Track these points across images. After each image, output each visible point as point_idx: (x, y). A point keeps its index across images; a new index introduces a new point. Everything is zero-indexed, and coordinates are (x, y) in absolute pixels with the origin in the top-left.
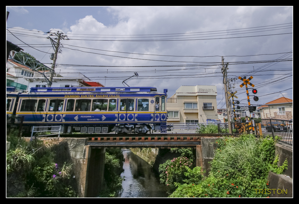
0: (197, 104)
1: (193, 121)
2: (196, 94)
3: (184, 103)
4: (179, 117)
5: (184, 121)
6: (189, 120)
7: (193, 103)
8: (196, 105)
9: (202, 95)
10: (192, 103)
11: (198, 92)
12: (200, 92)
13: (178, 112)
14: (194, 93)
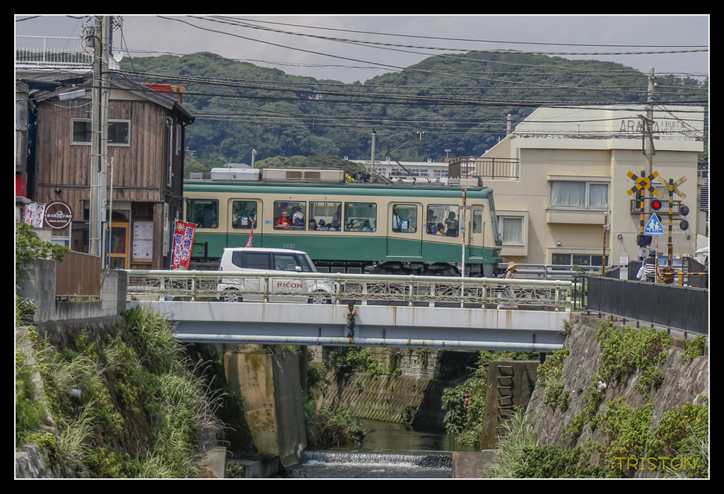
0: (606, 185)
1: (586, 257)
2: (609, 144)
3: (551, 182)
4: (524, 241)
5: (544, 256)
6: (569, 255)
7: (588, 185)
8: (604, 188)
9: (633, 150)
10: (584, 182)
11: (617, 137)
12: (624, 137)
13: (519, 220)
14: (600, 137)
